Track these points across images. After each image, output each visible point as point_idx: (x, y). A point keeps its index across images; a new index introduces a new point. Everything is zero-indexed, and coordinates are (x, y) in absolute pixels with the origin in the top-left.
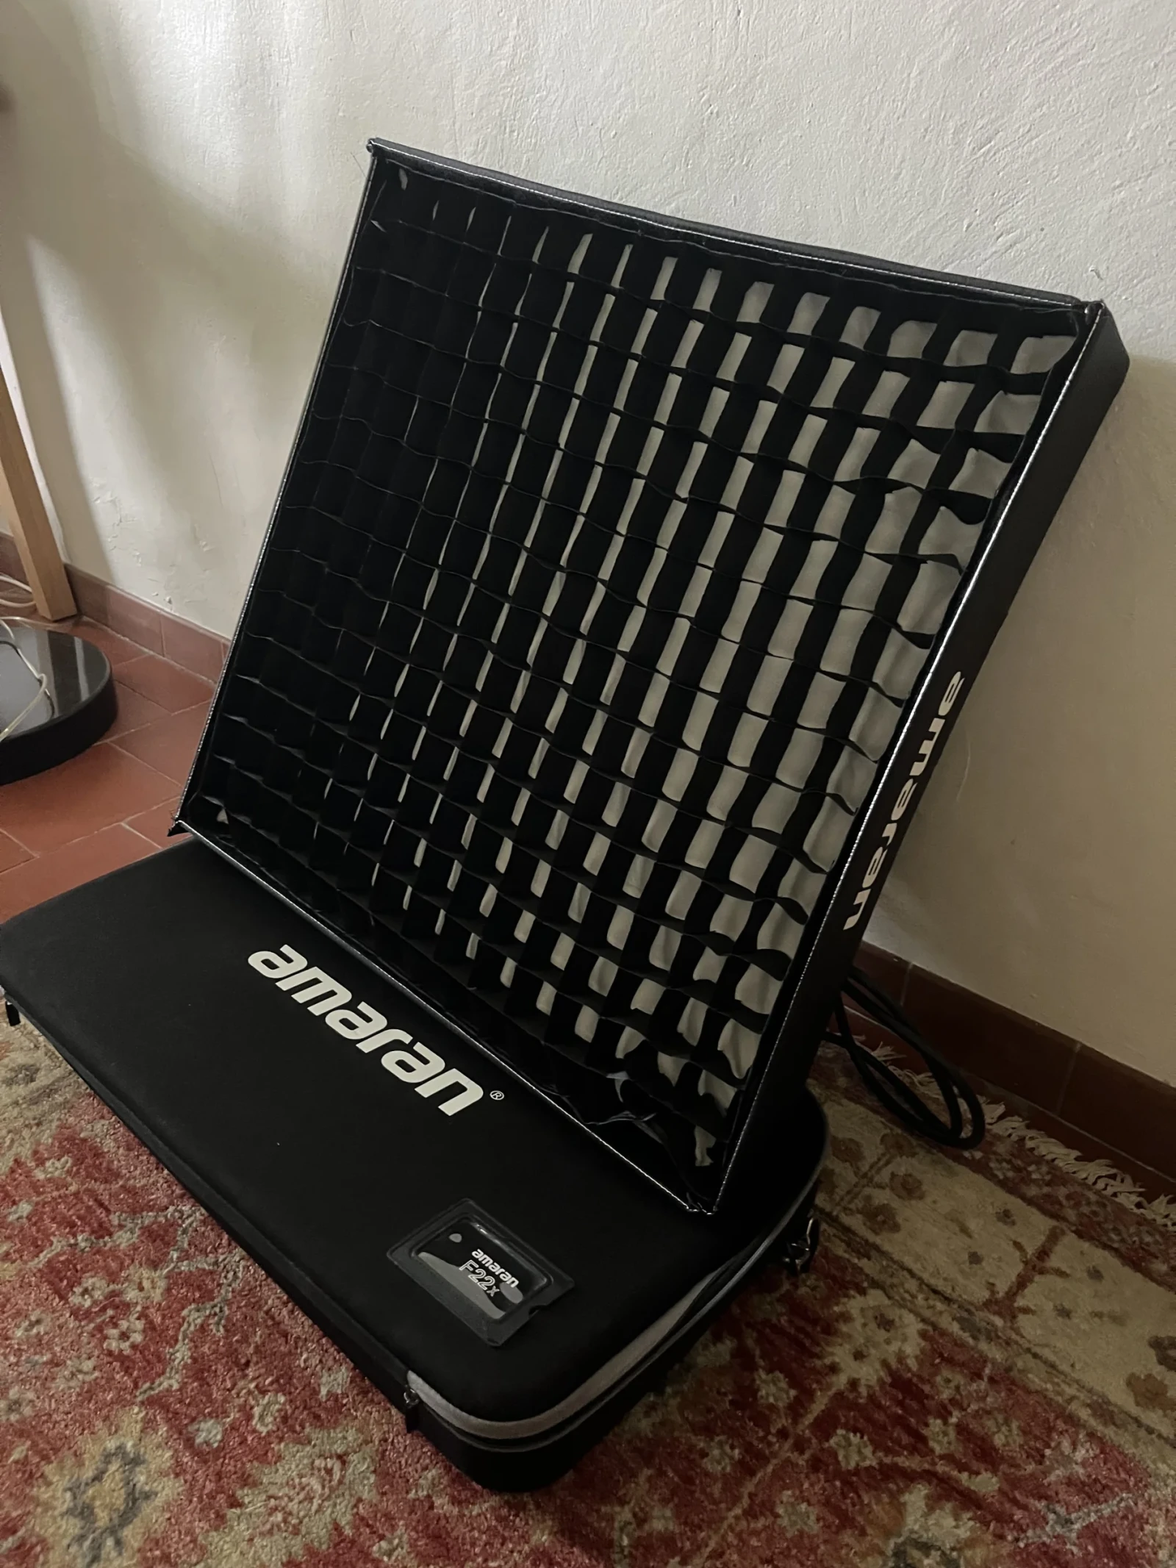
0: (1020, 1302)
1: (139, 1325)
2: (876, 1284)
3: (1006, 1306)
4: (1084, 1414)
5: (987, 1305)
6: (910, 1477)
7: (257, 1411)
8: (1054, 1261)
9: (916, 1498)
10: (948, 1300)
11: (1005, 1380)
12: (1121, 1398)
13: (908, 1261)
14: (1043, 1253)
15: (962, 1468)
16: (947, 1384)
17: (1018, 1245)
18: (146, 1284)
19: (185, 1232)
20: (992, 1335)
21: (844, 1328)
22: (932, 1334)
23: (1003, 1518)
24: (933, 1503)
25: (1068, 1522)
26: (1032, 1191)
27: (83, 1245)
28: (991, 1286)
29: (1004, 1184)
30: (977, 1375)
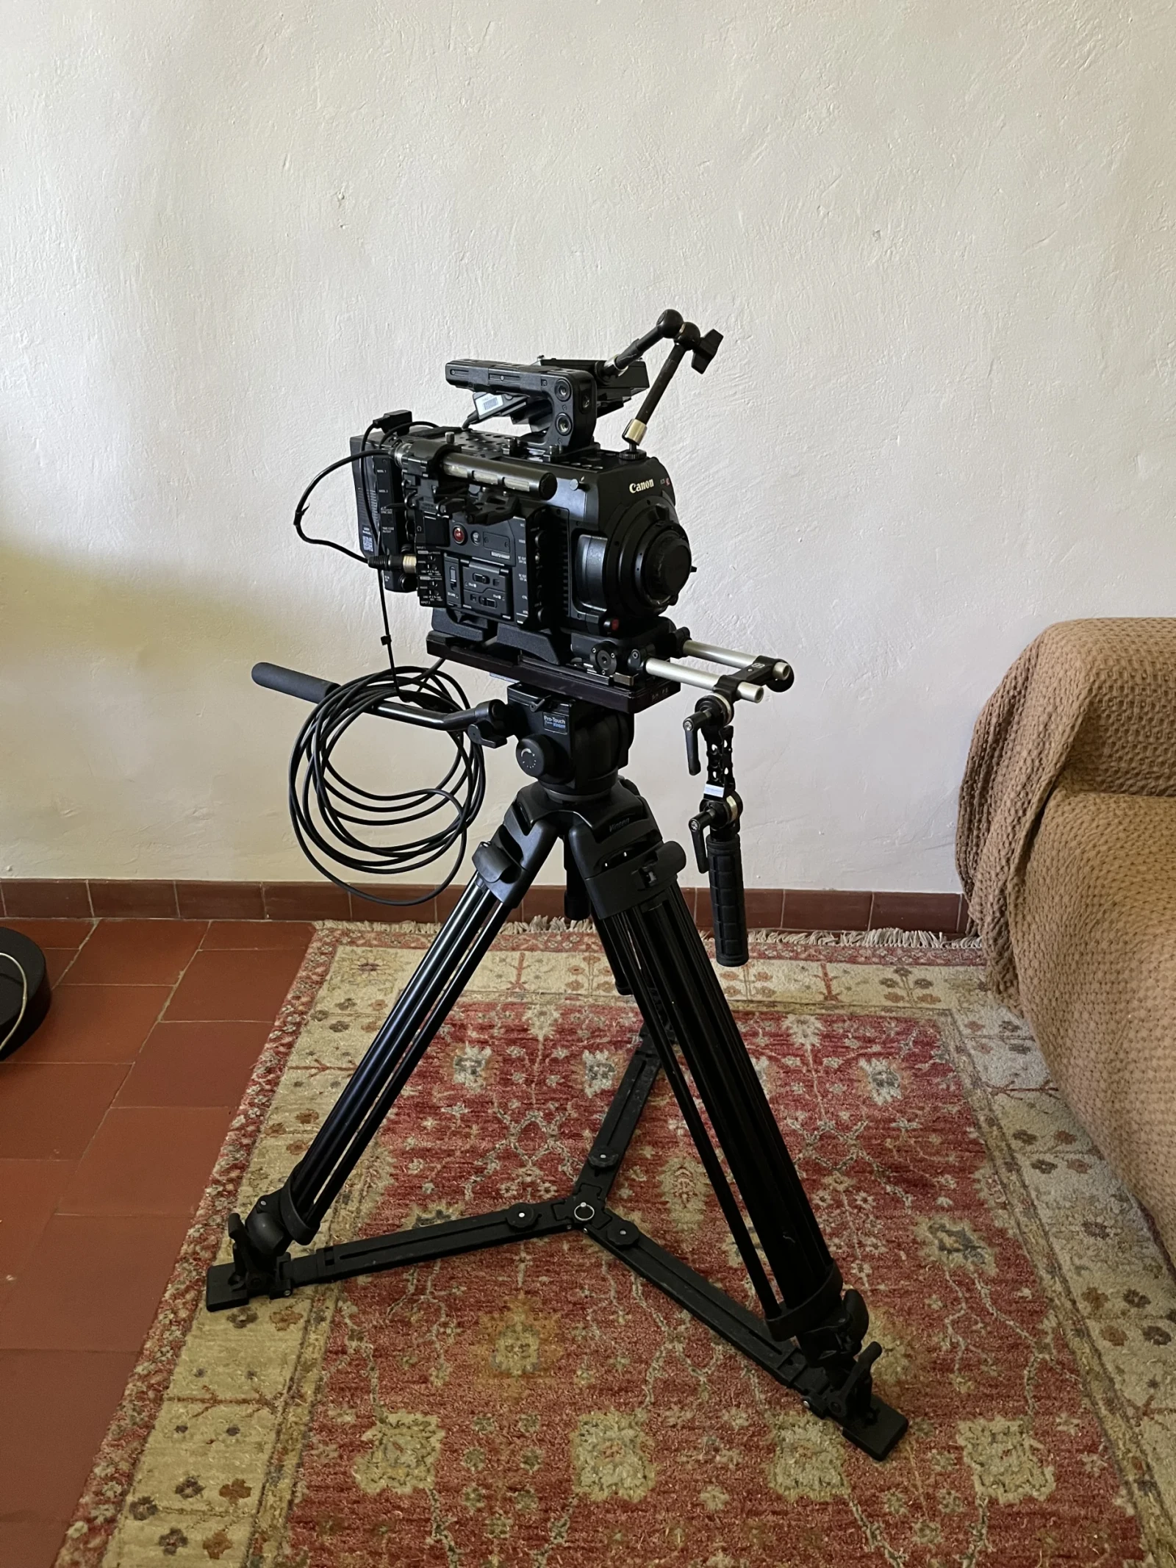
0: (834, 993)
1: (547, 1185)
2: (788, 1013)
3: (830, 996)
4: (883, 1013)
5: (826, 998)
6: (856, 1059)
7: (633, 1176)
8: (831, 975)
9: (863, 1063)
10: (814, 1004)
11: (852, 1017)
12: (889, 1003)
13: (790, 1000)
14: (826, 974)
15: (867, 1048)
16: (839, 1028)
17: (816, 976)
18: (529, 1172)
19: (516, 1148)
20: (836, 1007)
21: (791, 1031)
22: (820, 1017)
23: (890, 1054)
24: (869, 1061)
25: (907, 1045)
26: (803, 956)
27: (478, 1179)
28: (821, 993)
29: (791, 958)
30: (844, 1021)
